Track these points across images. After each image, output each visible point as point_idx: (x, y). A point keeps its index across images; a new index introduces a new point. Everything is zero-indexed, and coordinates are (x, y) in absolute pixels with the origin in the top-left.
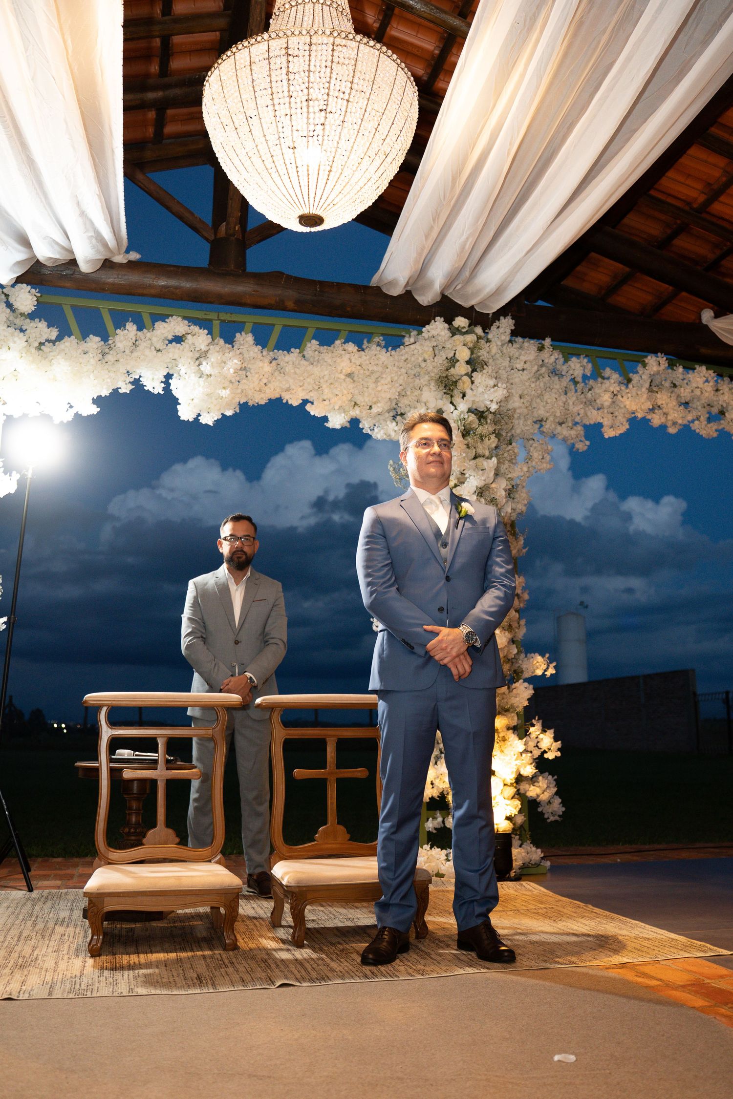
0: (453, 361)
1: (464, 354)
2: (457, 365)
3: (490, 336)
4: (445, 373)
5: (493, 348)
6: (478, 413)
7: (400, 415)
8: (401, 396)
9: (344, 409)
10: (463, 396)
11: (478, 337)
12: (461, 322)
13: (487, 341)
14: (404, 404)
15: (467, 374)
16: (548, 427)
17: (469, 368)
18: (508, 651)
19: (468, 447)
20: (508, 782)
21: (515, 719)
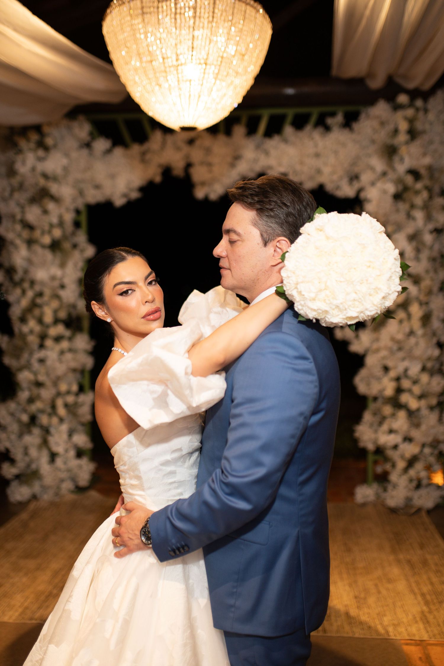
0: (396, 131)
1: (403, 126)
2: (399, 134)
3: (429, 107)
4: (389, 141)
5: (431, 116)
6: (415, 173)
7: (354, 178)
8: (354, 164)
9: (311, 178)
10: (402, 160)
11: (417, 110)
12: (403, 99)
13: (426, 111)
14: (356, 170)
15: (407, 143)
17: (408, 137)
18: (432, 354)
19: (404, 201)
20: (427, 444)
21: (434, 401)
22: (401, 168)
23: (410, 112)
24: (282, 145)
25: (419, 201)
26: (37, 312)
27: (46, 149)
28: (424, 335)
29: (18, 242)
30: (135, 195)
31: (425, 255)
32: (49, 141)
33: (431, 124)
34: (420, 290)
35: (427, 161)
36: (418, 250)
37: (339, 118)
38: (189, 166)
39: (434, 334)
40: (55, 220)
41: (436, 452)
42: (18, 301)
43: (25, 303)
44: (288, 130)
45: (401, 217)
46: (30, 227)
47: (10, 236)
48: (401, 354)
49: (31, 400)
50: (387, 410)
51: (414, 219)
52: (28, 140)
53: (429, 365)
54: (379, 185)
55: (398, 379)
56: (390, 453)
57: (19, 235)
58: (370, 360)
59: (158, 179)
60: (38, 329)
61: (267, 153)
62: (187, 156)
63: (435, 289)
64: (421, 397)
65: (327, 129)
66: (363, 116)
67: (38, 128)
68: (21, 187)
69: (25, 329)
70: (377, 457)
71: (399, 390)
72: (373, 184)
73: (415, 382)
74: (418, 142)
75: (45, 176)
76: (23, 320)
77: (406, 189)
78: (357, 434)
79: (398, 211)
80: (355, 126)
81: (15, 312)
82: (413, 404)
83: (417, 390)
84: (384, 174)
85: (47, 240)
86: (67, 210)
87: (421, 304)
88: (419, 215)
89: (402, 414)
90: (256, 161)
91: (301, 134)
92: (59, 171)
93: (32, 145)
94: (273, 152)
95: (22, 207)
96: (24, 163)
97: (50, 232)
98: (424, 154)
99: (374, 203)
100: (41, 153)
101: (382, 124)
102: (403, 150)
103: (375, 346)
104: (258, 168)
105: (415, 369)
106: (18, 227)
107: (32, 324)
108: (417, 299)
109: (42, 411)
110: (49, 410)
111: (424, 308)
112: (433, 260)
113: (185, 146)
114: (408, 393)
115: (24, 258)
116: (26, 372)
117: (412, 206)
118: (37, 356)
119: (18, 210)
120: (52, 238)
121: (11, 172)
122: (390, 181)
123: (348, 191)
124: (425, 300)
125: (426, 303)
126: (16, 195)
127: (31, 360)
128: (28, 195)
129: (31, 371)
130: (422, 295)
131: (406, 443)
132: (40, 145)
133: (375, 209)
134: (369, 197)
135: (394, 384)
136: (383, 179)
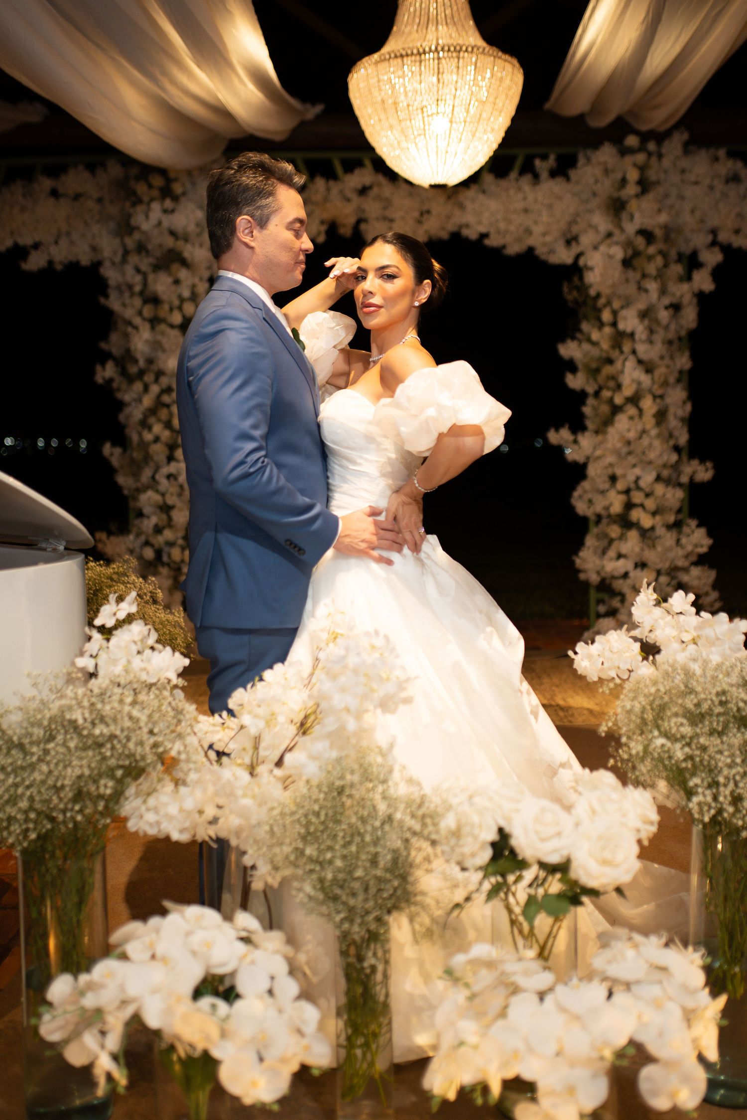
0: (624, 182)
1: (633, 175)
2: (628, 185)
3: (664, 151)
4: (615, 195)
5: (666, 162)
6: (647, 235)
7: (572, 239)
8: (573, 222)
9: (519, 240)
10: (632, 217)
11: (650, 154)
12: (632, 141)
13: (660, 156)
14: (575, 229)
15: (637, 196)
16: (723, 237)
17: (638, 189)
18: (668, 459)
19: (634, 269)
20: (663, 571)
21: (671, 519)
22: (631, 228)
23: (641, 158)
24: (481, 197)
25: (651, 269)
26: (163, 414)
27: (176, 199)
28: (658, 436)
29: (137, 321)
31: (658, 337)
32: (178, 188)
33: (666, 172)
34: (653, 379)
35: (663, 218)
36: (652, 331)
37: (552, 161)
38: (359, 221)
39: (671, 436)
40: (186, 294)
42: (139, 400)
43: (147, 401)
44: (488, 178)
45: (631, 289)
46: (155, 300)
47: (129, 313)
48: (632, 459)
49: (158, 530)
50: (614, 531)
51: (646, 291)
52: (150, 186)
53: (665, 473)
54: (603, 248)
55: (627, 492)
56: (618, 585)
57: (140, 313)
58: (591, 471)
59: (322, 240)
60: (166, 434)
61: (462, 207)
62: (360, 210)
63: (672, 380)
65: (536, 177)
66: (581, 161)
67: (162, 172)
68: (141, 248)
69: (148, 437)
70: (601, 596)
71: (629, 506)
72: (596, 248)
73: (647, 495)
74: (651, 196)
75: (172, 233)
76: (144, 424)
77: (637, 254)
78: (578, 562)
79: (627, 281)
80: (572, 173)
81: (136, 413)
82: (647, 522)
83: (650, 504)
84: (609, 235)
85: (177, 318)
86: (201, 279)
87: (655, 397)
88: (653, 287)
89: (633, 534)
90: (449, 217)
91: (503, 183)
92: (192, 228)
93: (155, 193)
94: (469, 205)
95: (145, 275)
96: (147, 217)
97: (180, 308)
98: (659, 211)
99: (597, 271)
100: (168, 203)
101: (606, 172)
102: (633, 205)
103: (598, 453)
104: (451, 227)
105: (648, 478)
106: (137, 302)
107: (157, 428)
108: (650, 391)
109: (171, 544)
110: (180, 542)
111: (658, 400)
112: (670, 342)
113: (354, 197)
114: (640, 510)
115: (147, 341)
116: (150, 493)
117: (644, 276)
118: (165, 470)
119: (138, 278)
120: (184, 317)
121: (126, 228)
122: (617, 243)
123: (563, 256)
124: (659, 392)
125: (661, 397)
126: (134, 259)
127: (157, 477)
128: (152, 260)
129: (157, 491)
130: (656, 387)
131: (638, 570)
132: (167, 192)
133: (598, 279)
134: (590, 263)
135: (622, 498)
136: (609, 241)
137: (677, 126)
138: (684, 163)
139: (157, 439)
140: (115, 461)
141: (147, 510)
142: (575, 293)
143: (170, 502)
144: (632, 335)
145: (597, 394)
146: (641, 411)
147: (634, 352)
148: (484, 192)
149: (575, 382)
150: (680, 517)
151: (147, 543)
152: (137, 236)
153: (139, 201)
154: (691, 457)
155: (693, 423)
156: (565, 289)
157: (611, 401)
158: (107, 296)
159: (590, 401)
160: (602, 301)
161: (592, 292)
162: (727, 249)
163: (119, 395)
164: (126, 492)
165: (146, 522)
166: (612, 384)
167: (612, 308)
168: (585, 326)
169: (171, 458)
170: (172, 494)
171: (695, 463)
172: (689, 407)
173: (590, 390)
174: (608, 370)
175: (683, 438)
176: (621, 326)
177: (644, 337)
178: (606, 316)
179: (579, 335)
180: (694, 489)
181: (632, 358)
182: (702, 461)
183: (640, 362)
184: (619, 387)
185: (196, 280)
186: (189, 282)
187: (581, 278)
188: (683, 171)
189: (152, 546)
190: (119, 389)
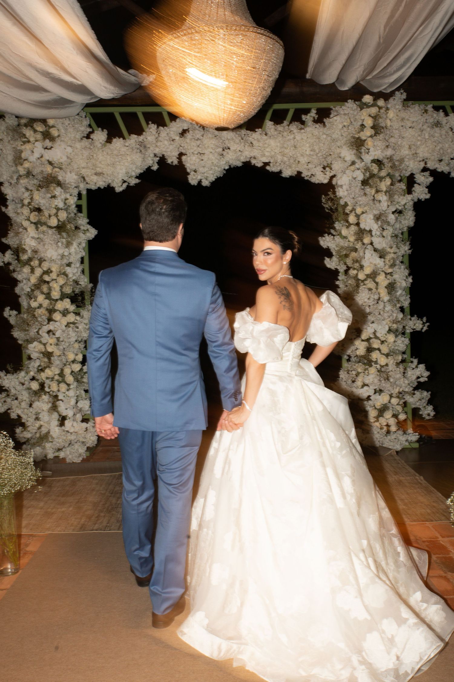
1: (369, 122)
2: (365, 129)
3: (389, 106)
4: (357, 136)
5: (391, 114)
6: (379, 162)
7: (327, 166)
9: (291, 166)
10: (368, 151)
11: (380, 108)
12: (367, 99)
13: (387, 109)
14: (329, 160)
15: (371, 136)
16: (431, 165)
17: (372, 132)
18: (397, 316)
19: (371, 187)
20: (394, 395)
21: (400, 358)
22: (368, 159)
23: (374, 111)
24: (265, 137)
25: (383, 186)
26: (45, 288)
27: (52, 139)
28: (389, 301)
29: (26, 224)
30: (134, 182)
31: (389, 232)
32: (54, 132)
33: (390, 120)
34: (385, 262)
35: (390, 152)
36: (383, 229)
37: (313, 113)
38: (181, 155)
39: (398, 301)
40: (61, 205)
41: (401, 403)
42: (28, 279)
43: (33, 280)
44: (269, 124)
46: (39, 210)
47: (20, 218)
50: (360, 368)
51: (380, 201)
52: (35, 131)
53: (395, 326)
54: (349, 172)
55: (369, 340)
57: (28, 219)
59: (155, 167)
60: (47, 301)
61: (250, 144)
62: (181, 147)
63: (397, 262)
64: (387, 355)
65: (303, 123)
66: (333, 114)
67: (43, 120)
68: (29, 174)
71: (370, 350)
72: (344, 172)
73: (382, 342)
74: (381, 136)
75: (50, 163)
76: (32, 295)
77: (372, 176)
80: (326, 120)
81: (26, 287)
82: (382, 361)
83: (385, 349)
84: (353, 163)
85: (54, 222)
86: (72, 194)
87: (386, 274)
88: (383, 197)
89: (373, 370)
90: (242, 152)
91: (279, 127)
92: (63, 160)
93: (39, 136)
94: (256, 143)
95: (31, 192)
96: (33, 152)
97: (56, 215)
98: (387, 146)
99: (344, 187)
100: (48, 143)
102: (370, 143)
104: (243, 159)
105: (382, 331)
106: (26, 211)
107: (41, 298)
108: (383, 270)
109: (50, 379)
110: (57, 377)
111: (389, 276)
112: (396, 236)
113: (177, 138)
114: (378, 352)
115: (33, 238)
116: (35, 343)
117: (377, 191)
118: (46, 328)
119: (27, 194)
120: (59, 220)
121: (18, 159)
122: (358, 169)
123: (321, 178)
124: (390, 271)
125: (391, 274)
126: (24, 181)
127: (40, 332)
128: (35, 182)
129: (40, 342)
130: (387, 267)
131: (377, 394)
132: (47, 135)
133: (346, 193)
134: (339, 183)
135: (365, 344)
136: (352, 168)
137: (398, 89)
138: (403, 114)
139: (40, 306)
140: (12, 321)
141: (34, 355)
142: (330, 204)
143: (50, 349)
144: (370, 231)
145: (346, 272)
146: (377, 283)
147: (372, 244)
148: (266, 134)
149: (331, 263)
150: (405, 356)
151: (33, 379)
152: (26, 165)
153: (29, 142)
154: (412, 315)
155: (413, 291)
156: (323, 200)
157: (356, 277)
158: (6, 206)
159: (341, 277)
160: (349, 208)
161: (342, 202)
162: (434, 173)
163: (15, 275)
164: (20, 342)
165: (32, 364)
166: (357, 265)
167: (355, 213)
168: (337, 225)
169: (50, 320)
170: (51, 344)
171: (415, 318)
172: (410, 280)
173: (342, 268)
174: (353, 255)
175: (406, 302)
176: (362, 226)
177: (378, 233)
178: (352, 219)
179: (332, 231)
180: (415, 336)
181: (369, 247)
182: (420, 317)
183: (375, 250)
184: (362, 267)
185: (68, 196)
186: (63, 197)
187: (334, 193)
188: (403, 119)
189: (37, 380)
190: (14, 271)
